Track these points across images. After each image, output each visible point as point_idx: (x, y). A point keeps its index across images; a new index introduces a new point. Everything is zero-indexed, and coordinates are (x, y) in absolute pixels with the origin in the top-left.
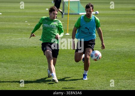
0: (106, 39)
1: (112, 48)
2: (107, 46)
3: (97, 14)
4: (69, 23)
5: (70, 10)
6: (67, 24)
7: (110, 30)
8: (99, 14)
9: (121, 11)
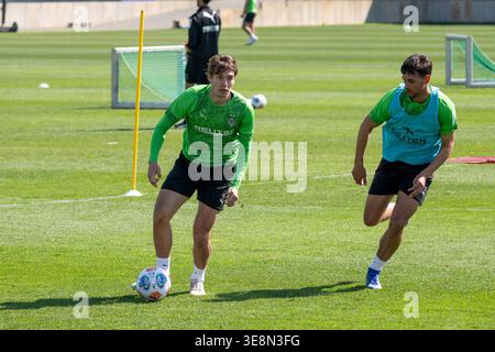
0: (302, 217)
1: (326, 251)
2: (305, 244)
3: (261, 107)
4: (140, 143)
5: (143, 88)
6: (134, 148)
7: (317, 177)
8: (268, 105)
9: (361, 95)
